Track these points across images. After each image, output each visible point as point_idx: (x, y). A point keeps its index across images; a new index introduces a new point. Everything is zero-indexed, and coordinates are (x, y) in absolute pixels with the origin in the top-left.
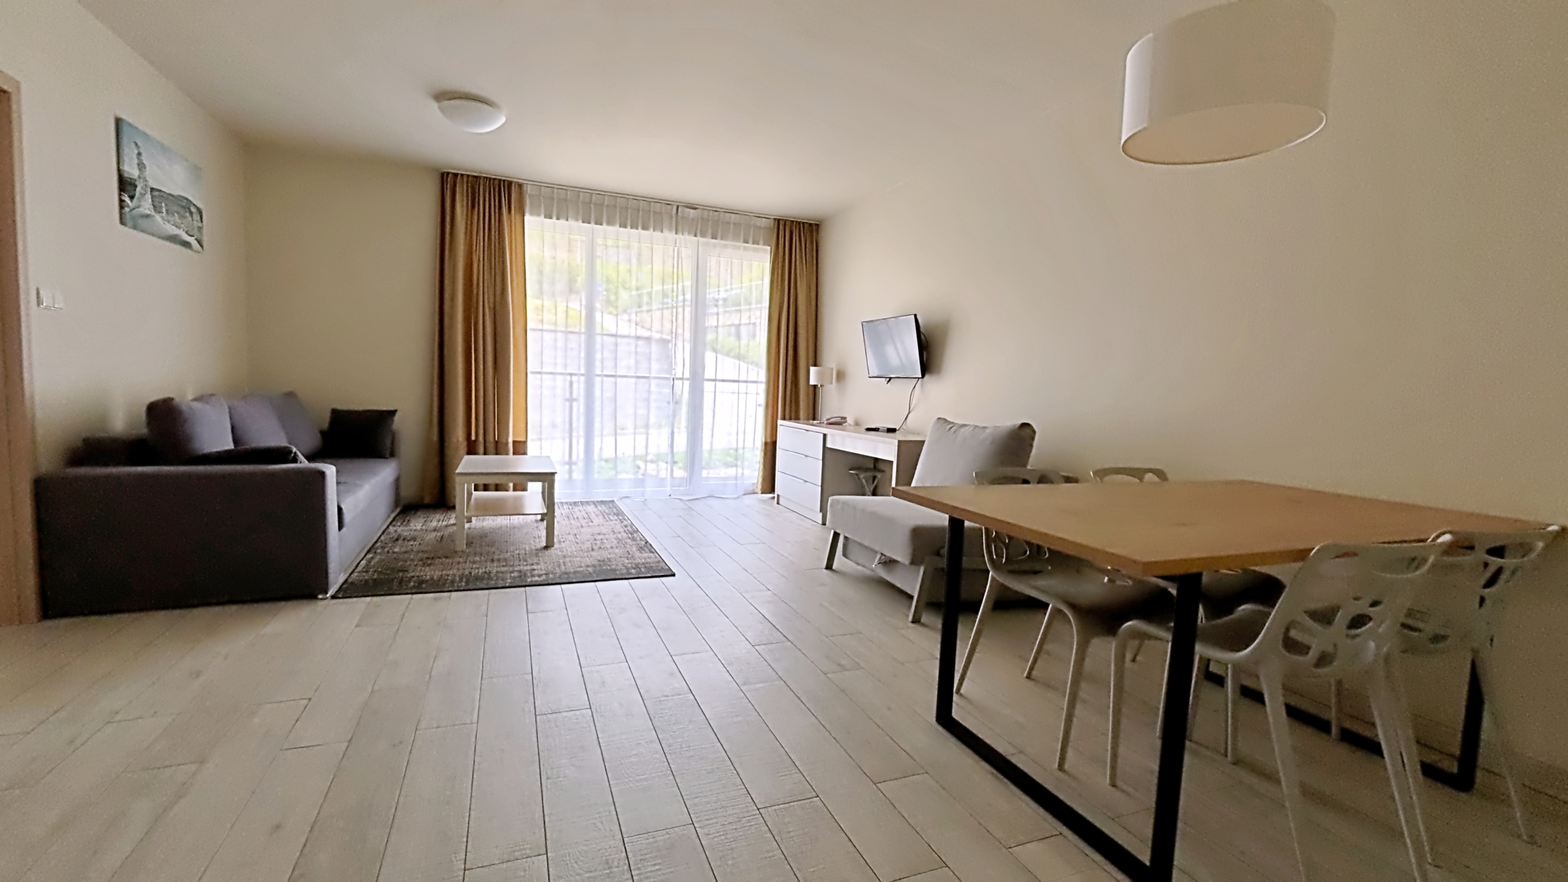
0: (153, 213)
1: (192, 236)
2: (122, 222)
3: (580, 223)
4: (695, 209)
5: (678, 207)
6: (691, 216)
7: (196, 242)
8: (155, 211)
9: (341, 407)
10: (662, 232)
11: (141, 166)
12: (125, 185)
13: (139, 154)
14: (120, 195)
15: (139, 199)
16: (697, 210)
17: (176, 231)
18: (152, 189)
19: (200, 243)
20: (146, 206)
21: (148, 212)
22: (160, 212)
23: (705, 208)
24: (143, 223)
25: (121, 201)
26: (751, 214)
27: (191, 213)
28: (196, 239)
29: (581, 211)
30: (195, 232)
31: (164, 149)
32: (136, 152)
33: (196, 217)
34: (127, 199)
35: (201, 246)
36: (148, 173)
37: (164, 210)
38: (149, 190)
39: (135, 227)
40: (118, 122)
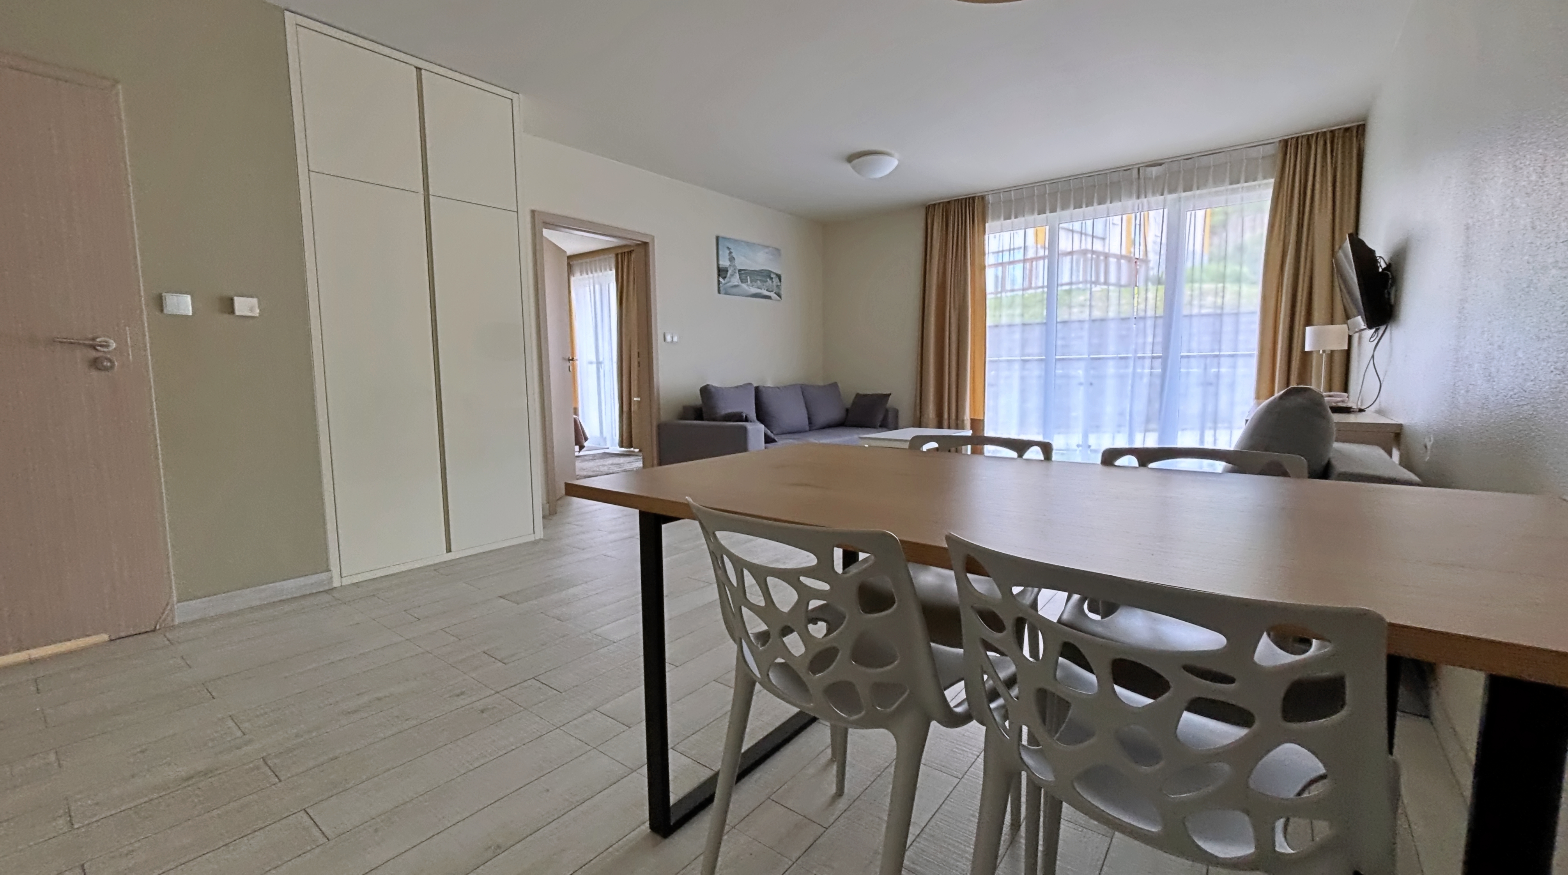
0: (740, 283)
1: (772, 291)
2: (719, 292)
3: (1036, 216)
4: (1161, 164)
5: (1139, 170)
6: (1154, 174)
7: (776, 296)
8: (742, 282)
9: (861, 392)
10: (1121, 201)
11: (732, 259)
12: (722, 272)
13: (731, 253)
14: (718, 278)
15: (730, 278)
16: (1163, 165)
17: (758, 291)
18: (740, 271)
19: (779, 295)
20: (736, 280)
21: (736, 284)
22: (745, 282)
23: (1173, 160)
24: (734, 290)
25: (719, 281)
26: (1241, 147)
27: (771, 279)
28: (775, 293)
29: (1036, 205)
30: (775, 290)
31: (748, 244)
32: (728, 252)
33: (776, 280)
34: (721, 280)
35: (780, 297)
36: (737, 262)
37: (749, 280)
38: (737, 271)
39: (726, 294)
40: (717, 238)
